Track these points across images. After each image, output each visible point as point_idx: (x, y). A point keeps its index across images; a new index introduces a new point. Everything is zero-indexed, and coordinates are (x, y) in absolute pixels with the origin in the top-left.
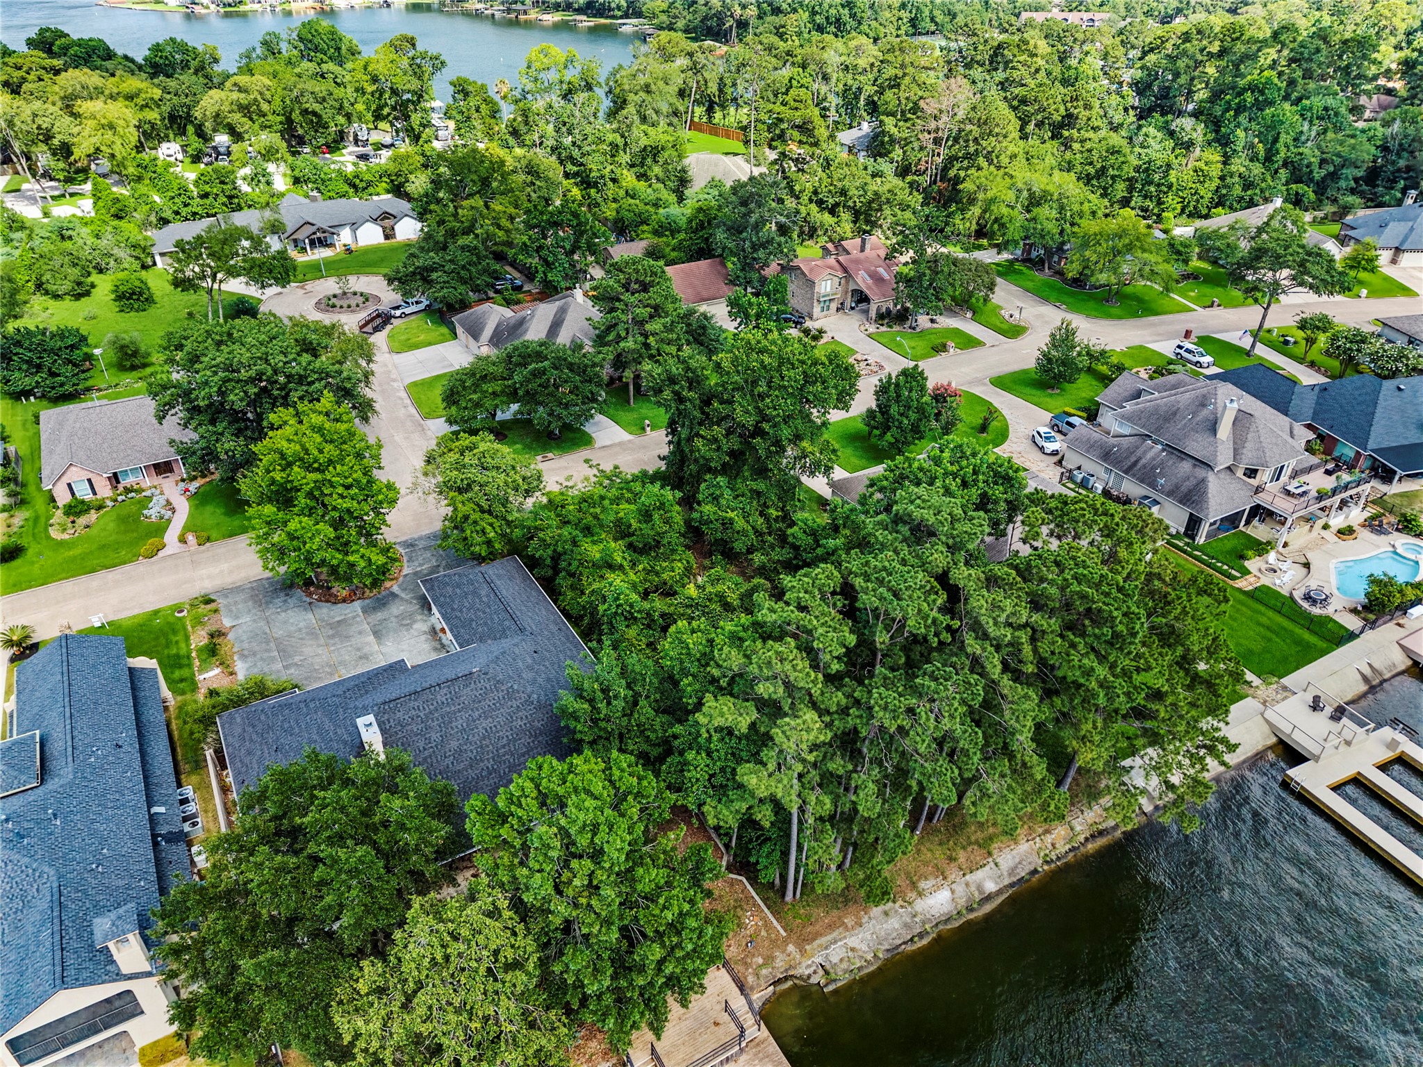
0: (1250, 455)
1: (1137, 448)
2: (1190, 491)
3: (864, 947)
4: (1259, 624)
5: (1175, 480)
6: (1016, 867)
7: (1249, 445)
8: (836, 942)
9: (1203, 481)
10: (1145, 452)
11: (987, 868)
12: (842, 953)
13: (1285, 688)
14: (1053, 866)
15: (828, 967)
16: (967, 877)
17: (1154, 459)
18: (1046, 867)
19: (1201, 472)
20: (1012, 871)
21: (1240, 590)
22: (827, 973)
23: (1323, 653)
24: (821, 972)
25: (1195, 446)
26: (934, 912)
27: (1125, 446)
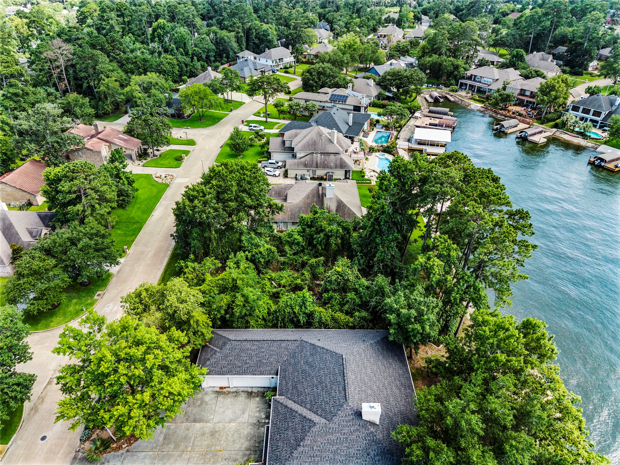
1: (313, 158)
2: (341, 164)
5: (333, 163)
17: (321, 159)
25: (330, 149)
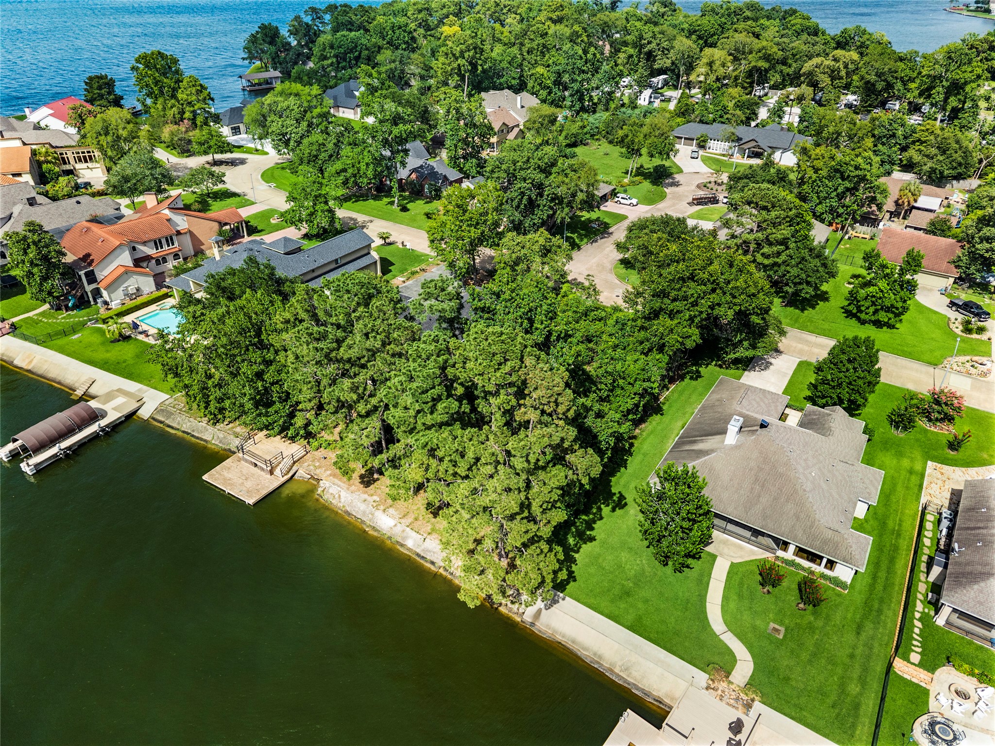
2: (970, 573)
3: (343, 500)
4: (842, 686)
8: (339, 486)
12: (334, 493)
15: (326, 490)
16: (408, 529)
18: (442, 569)
20: (426, 550)
21: (890, 666)
22: (324, 491)
24: (323, 489)
26: (379, 522)
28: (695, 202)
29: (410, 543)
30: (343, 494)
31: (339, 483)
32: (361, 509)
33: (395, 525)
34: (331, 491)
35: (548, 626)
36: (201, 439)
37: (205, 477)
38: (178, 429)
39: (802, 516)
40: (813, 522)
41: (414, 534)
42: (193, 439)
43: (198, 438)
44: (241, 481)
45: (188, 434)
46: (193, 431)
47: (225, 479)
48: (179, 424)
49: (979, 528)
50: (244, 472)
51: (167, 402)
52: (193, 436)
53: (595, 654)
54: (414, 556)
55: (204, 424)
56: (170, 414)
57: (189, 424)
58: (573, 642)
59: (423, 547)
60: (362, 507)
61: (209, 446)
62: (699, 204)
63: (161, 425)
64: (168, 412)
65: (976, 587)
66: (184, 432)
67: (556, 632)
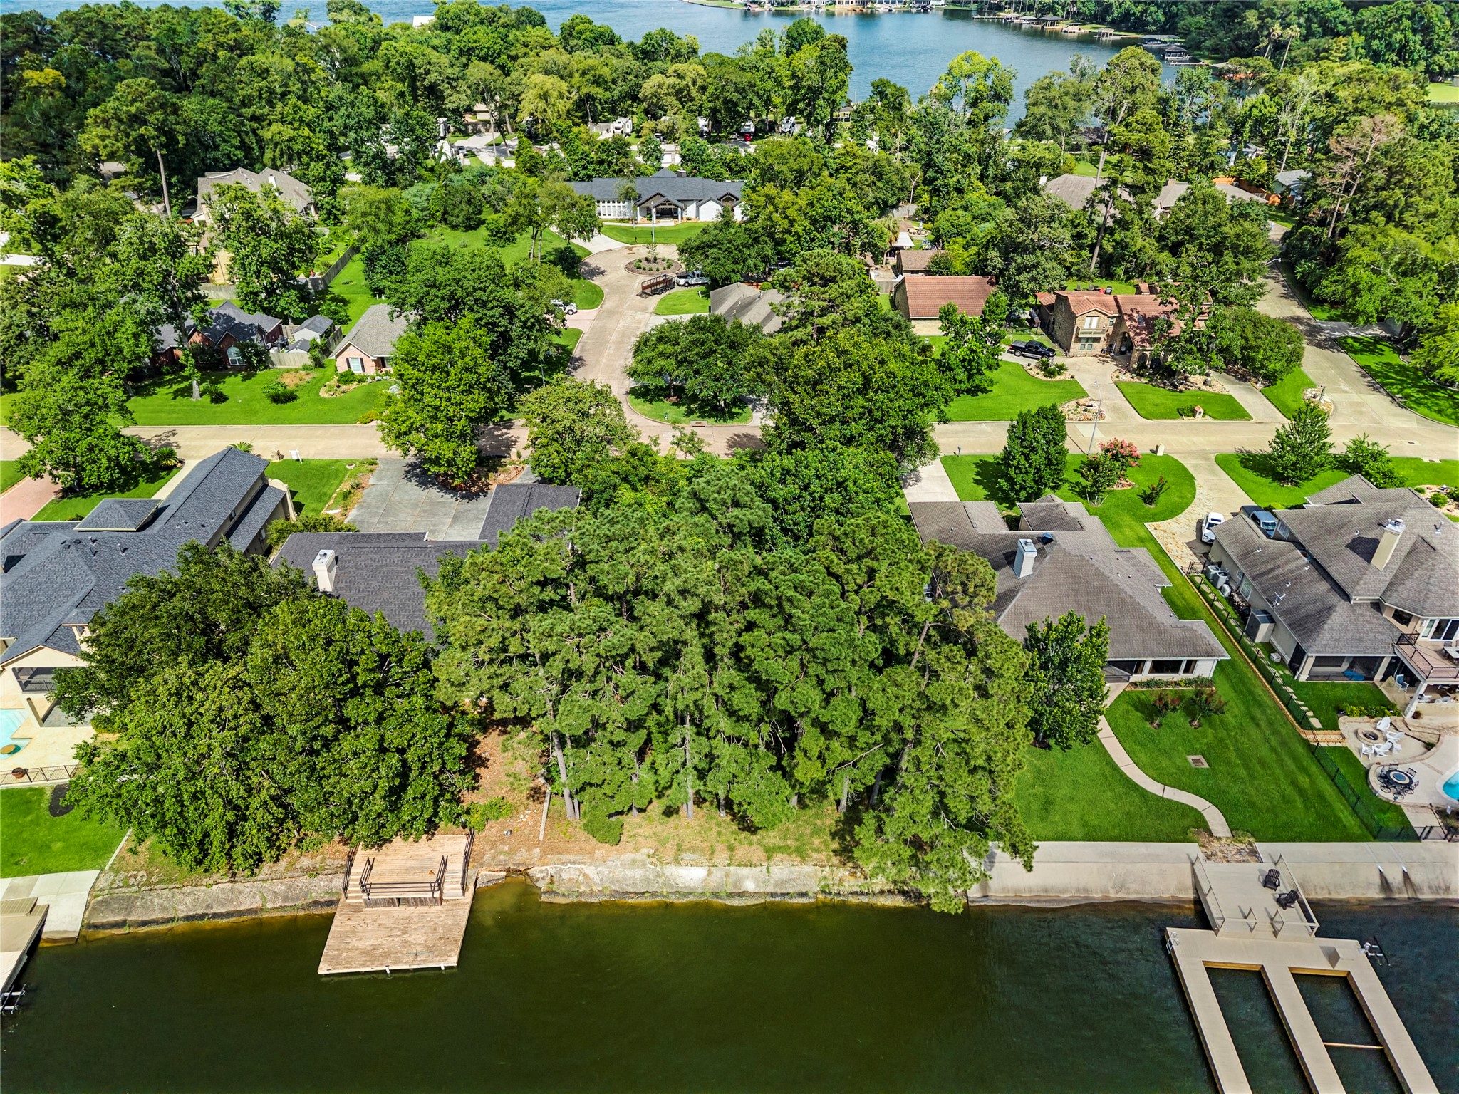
0: (1405, 594)
1: (1282, 554)
2: (1308, 616)
3: (597, 880)
4: (1294, 783)
5: (1300, 600)
6: (787, 882)
7: (1410, 583)
8: (574, 863)
9: (1330, 609)
10: (1287, 563)
11: (757, 869)
12: (574, 875)
13: (1254, 853)
14: (829, 897)
15: (555, 879)
16: (732, 868)
17: (1292, 571)
18: (820, 896)
19: (1334, 598)
20: (780, 883)
21: (1306, 742)
22: (552, 882)
23: (1347, 837)
24: (548, 880)
25: (1341, 567)
26: (681, 882)
27: (1271, 550)
28: (648, 291)
29: (750, 886)
30: (590, 870)
31: (571, 858)
32: (637, 876)
33: (709, 873)
34: (565, 876)
35: (1004, 889)
36: (241, 913)
37: (323, 969)
38: (172, 920)
39: (1145, 625)
40: (1158, 628)
41: (746, 871)
42: (221, 921)
43: (228, 915)
44: (398, 941)
45: (202, 917)
46: (209, 907)
47: (364, 952)
48: (164, 909)
49: (1272, 570)
50: (389, 923)
51: (102, 884)
52: (215, 916)
53: (1078, 890)
54: (769, 899)
55: (225, 885)
56: (129, 903)
57: (188, 900)
58: (1046, 890)
59: (773, 882)
60: (638, 873)
61: (265, 915)
62: (654, 293)
63: (125, 930)
64: (120, 899)
65: (1326, 627)
66: (187, 918)
67: (1019, 890)
